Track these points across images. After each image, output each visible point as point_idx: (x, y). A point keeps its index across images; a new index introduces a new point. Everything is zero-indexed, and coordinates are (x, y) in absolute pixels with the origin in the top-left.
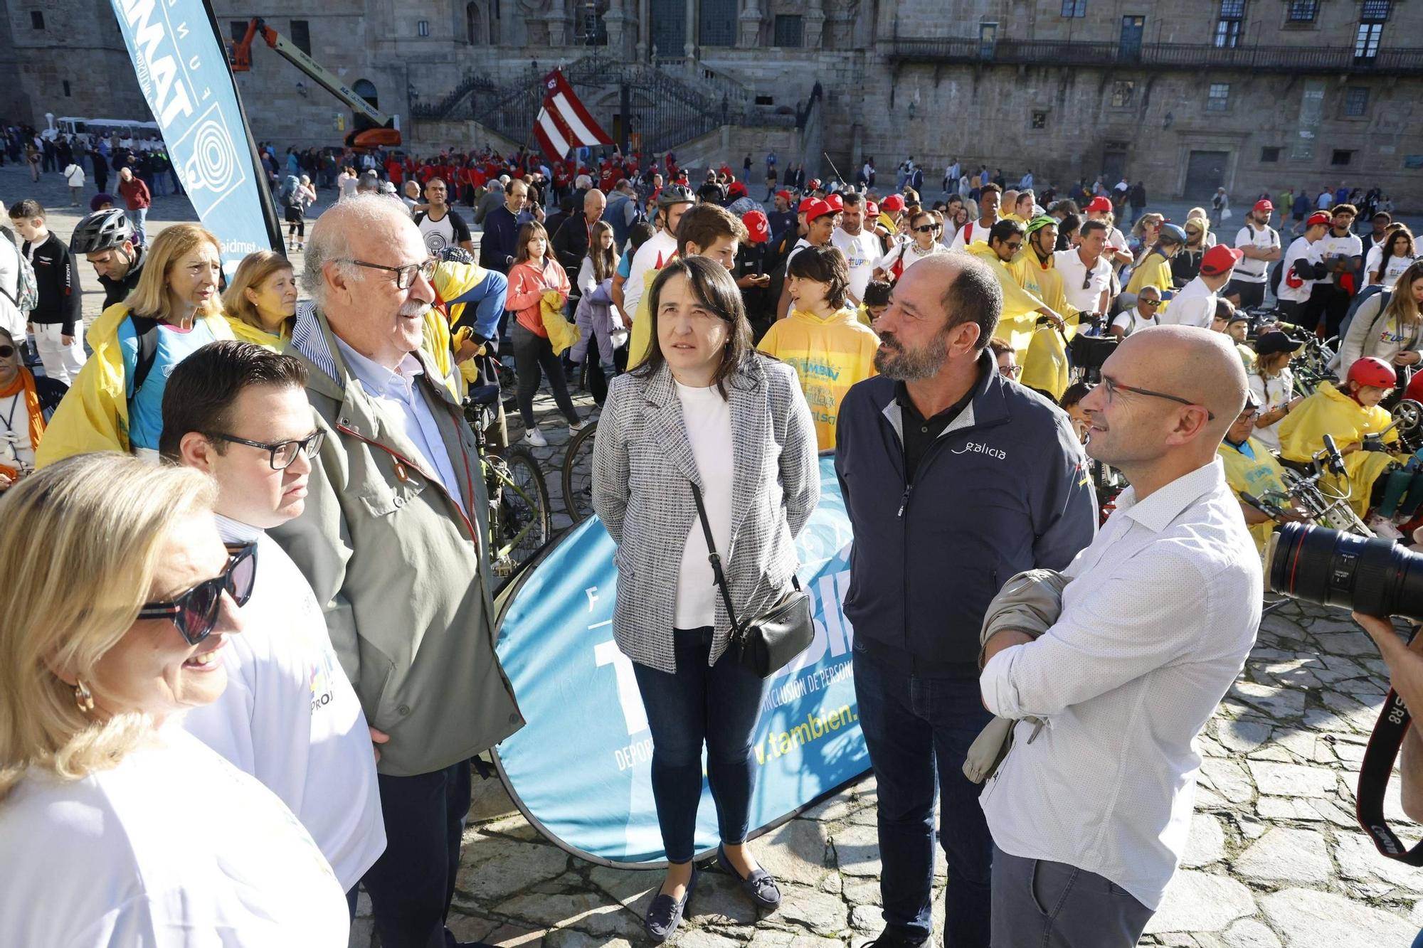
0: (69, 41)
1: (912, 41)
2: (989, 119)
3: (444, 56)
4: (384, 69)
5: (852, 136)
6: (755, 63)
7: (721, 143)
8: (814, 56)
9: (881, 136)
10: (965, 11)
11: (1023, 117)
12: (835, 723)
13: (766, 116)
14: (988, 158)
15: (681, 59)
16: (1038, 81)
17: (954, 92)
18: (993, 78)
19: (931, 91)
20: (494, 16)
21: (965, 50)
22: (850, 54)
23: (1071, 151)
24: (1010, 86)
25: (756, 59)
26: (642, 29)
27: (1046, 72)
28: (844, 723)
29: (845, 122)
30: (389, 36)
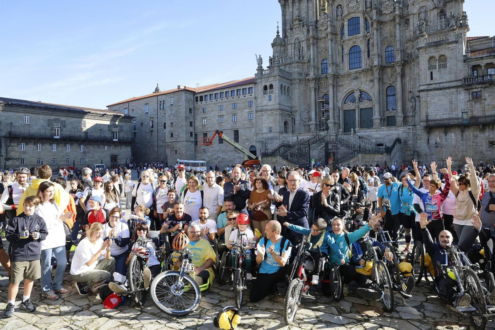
0: (178, 140)
1: (434, 121)
2: (470, 146)
3: (276, 137)
4: (259, 142)
5: (413, 155)
6: (377, 133)
7: (359, 160)
8: (398, 129)
9: (425, 155)
10: (455, 108)
11: (484, 144)
15: (349, 133)
16: (489, 130)
17: (453, 137)
18: (469, 131)
19: (444, 138)
20: (293, 124)
21: (456, 122)
22: (411, 127)
24: (477, 133)
25: (376, 131)
26: (341, 125)
27: (493, 126)
29: (411, 150)
30: (261, 132)
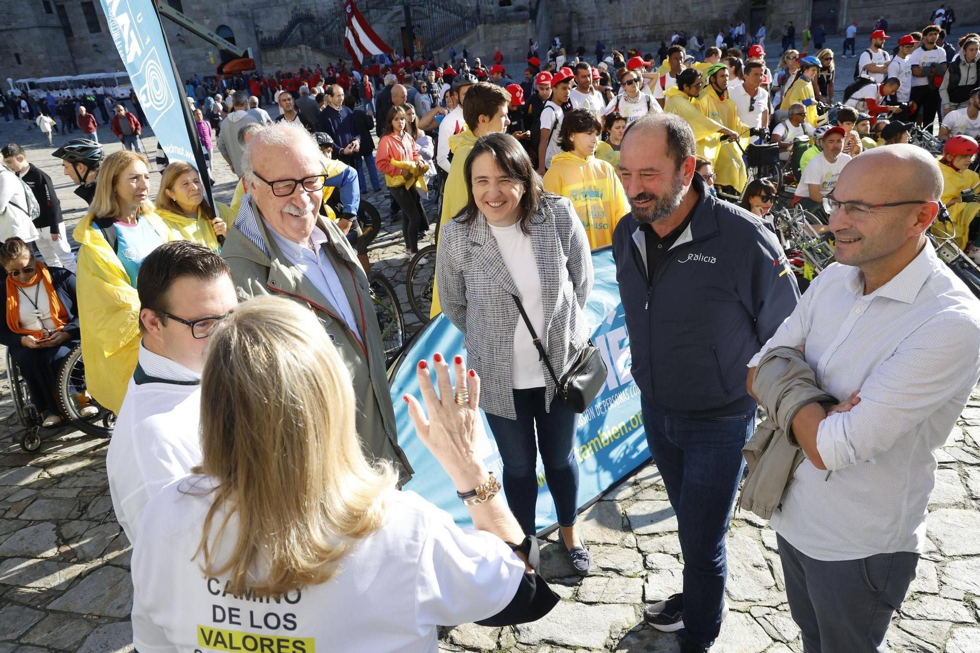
0: (13, 25)
4: (236, 16)
5: (570, 21)
7: (478, 39)
9: (590, 18)
12: (616, 435)
13: (508, 14)
14: (668, 24)
23: (727, 11)
28: (623, 434)
29: (564, 11)
